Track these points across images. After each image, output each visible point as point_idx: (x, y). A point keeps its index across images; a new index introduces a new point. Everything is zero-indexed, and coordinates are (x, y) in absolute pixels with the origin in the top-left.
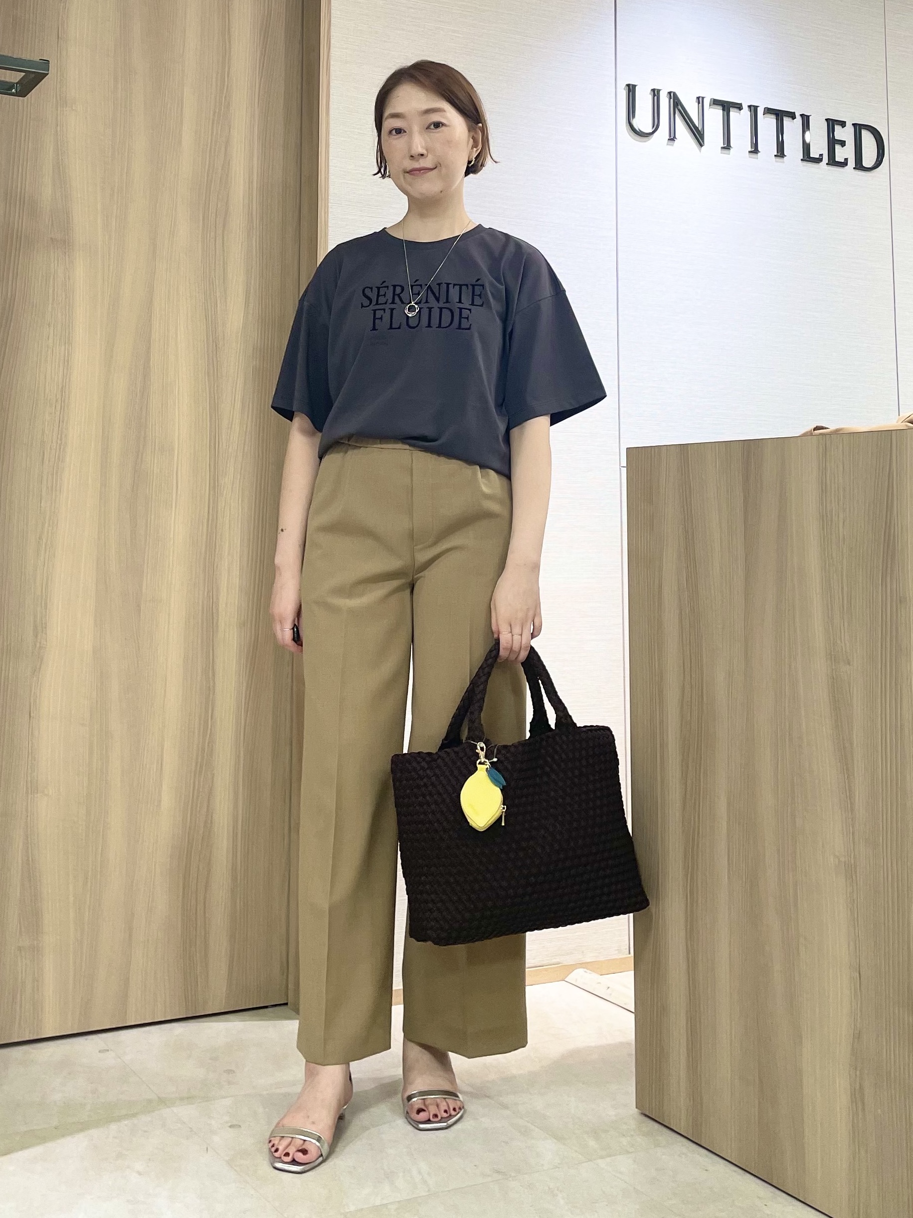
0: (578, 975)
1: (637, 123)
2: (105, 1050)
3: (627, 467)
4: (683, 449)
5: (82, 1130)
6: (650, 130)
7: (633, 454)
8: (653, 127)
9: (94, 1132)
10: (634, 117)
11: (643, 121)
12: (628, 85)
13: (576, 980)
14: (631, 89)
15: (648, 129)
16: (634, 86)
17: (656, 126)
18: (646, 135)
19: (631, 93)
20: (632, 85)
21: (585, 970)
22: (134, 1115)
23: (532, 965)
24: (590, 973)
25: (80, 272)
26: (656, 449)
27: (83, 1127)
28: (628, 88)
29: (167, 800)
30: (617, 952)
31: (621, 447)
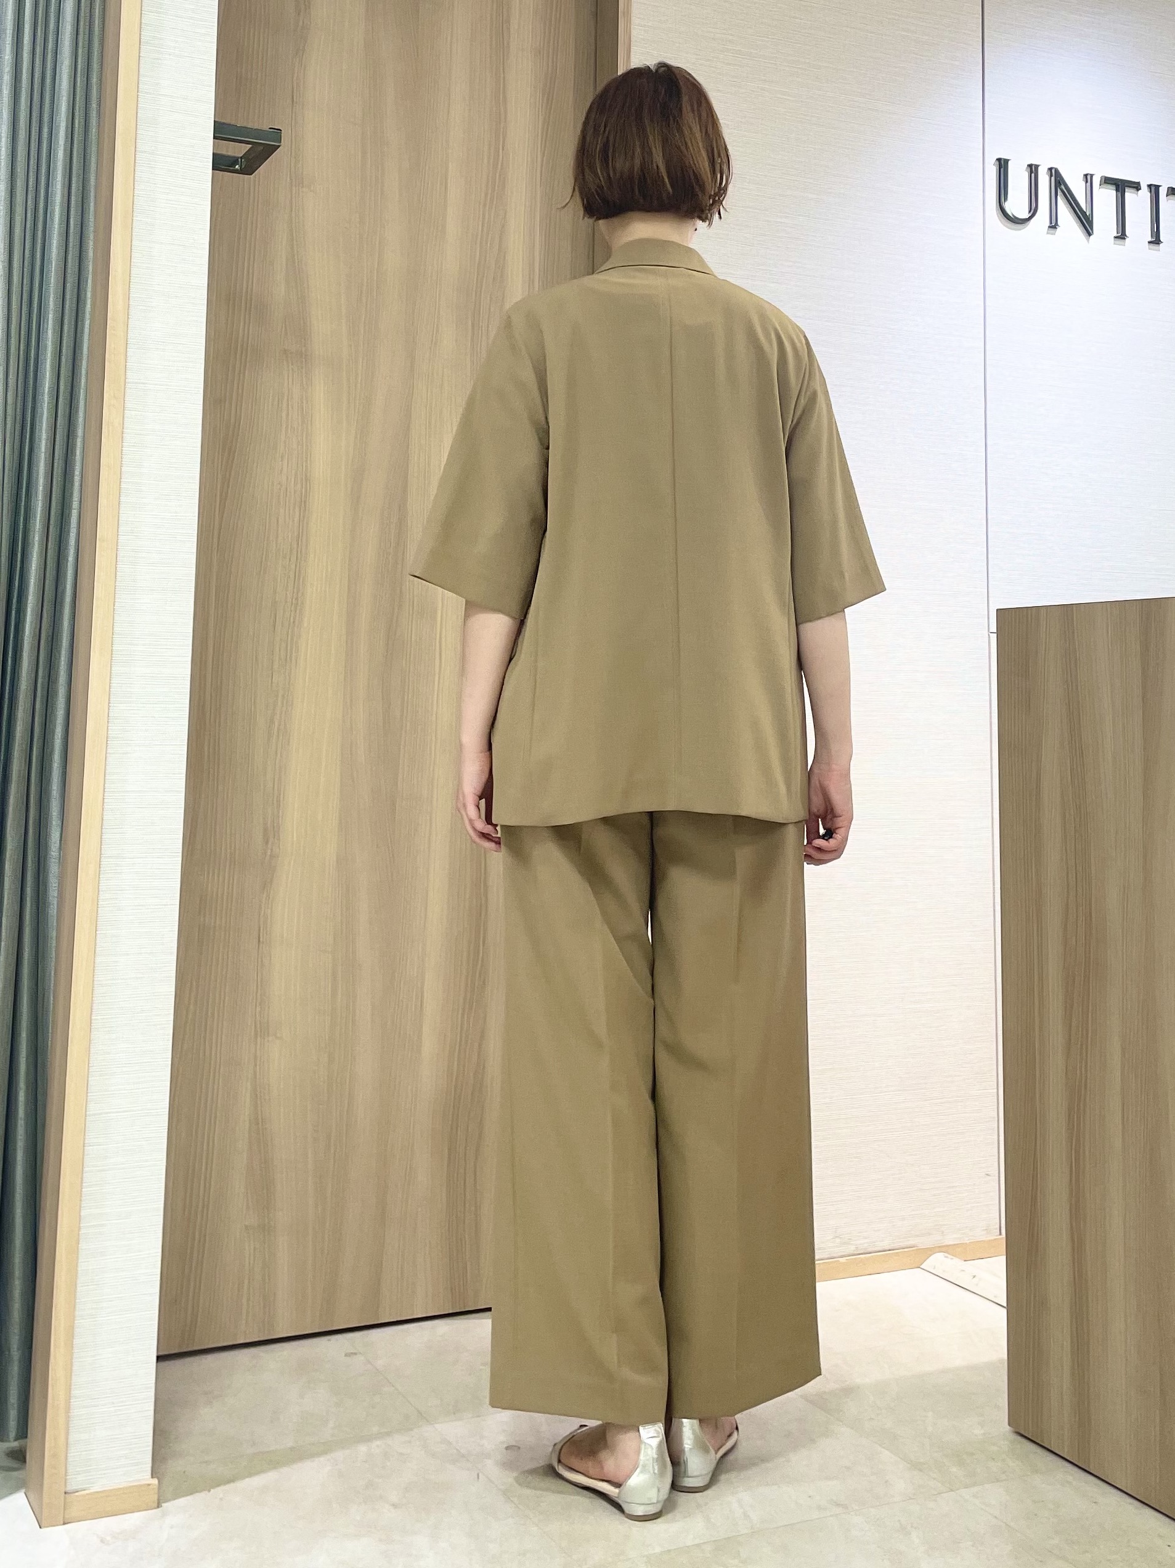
0: (937, 1261)
1: (1010, 207)
2: (352, 1353)
3: (997, 633)
4: (1067, 610)
5: (324, 1453)
6: (1026, 215)
7: (1003, 615)
8: (1030, 212)
9: (339, 1455)
10: (1006, 199)
11: (1017, 204)
12: (999, 160)
13: (934, 1268)
14: (1003, 165)
15: (1025, 214)
16: (1007, 161)
17: (1033, 211)
18: (1021, 222)
19: (1002, 170)
20: (1004, 159)
21: (946, 1255)
22: (388, 1434)
23: (880, 1249)
24: (952, 1259)
25: (320, 392)
26: (1034, 610)
27: (325, 1449)
28: (998, 163)
29: (429, 1045)
30: (985, 1232)
31: (990, 608)
